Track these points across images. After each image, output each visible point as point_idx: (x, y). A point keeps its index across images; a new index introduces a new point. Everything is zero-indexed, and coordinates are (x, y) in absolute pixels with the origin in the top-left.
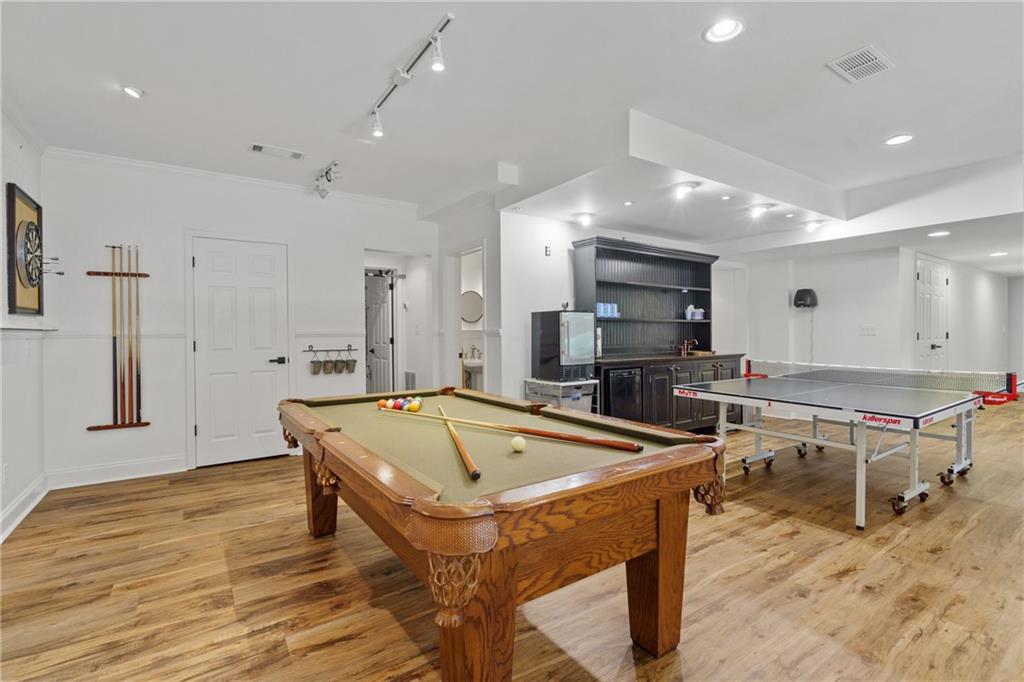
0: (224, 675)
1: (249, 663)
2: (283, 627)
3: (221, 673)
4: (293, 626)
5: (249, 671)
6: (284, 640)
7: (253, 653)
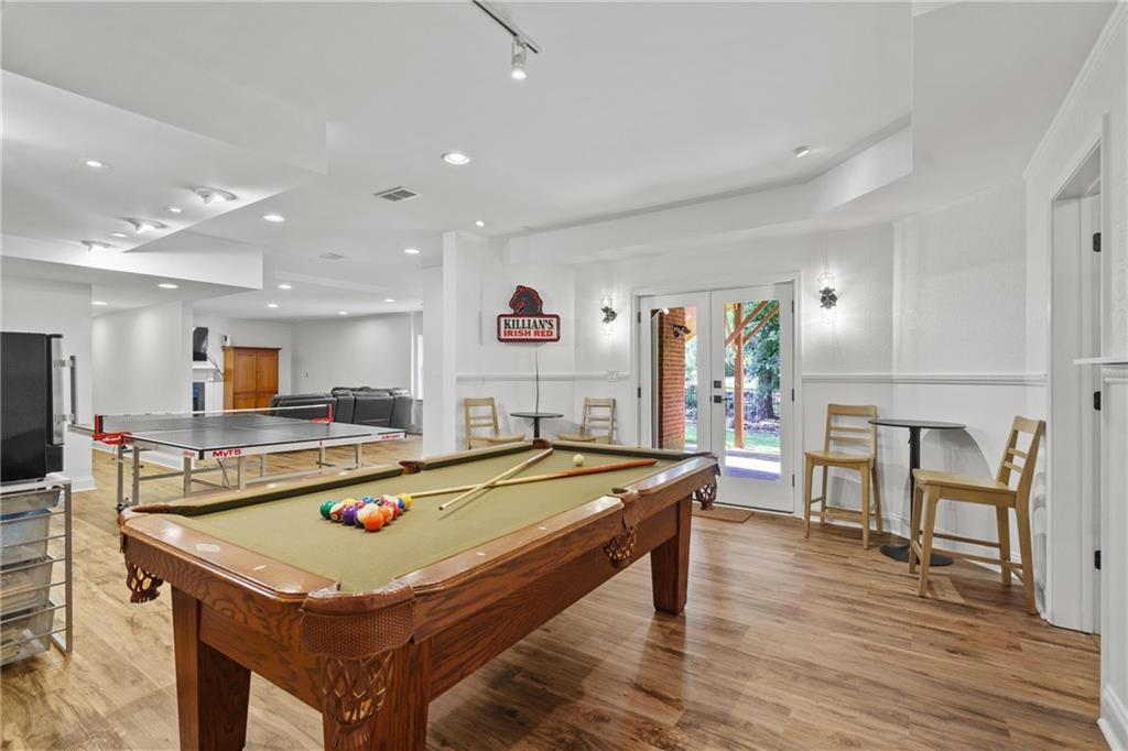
0: (744, 735)
1: (719, 729)
2: (663, 740)
3: (743, 739)
4: (654, 733)
5: (724, 723)
6: (677, 725)
7: (710, 735)
